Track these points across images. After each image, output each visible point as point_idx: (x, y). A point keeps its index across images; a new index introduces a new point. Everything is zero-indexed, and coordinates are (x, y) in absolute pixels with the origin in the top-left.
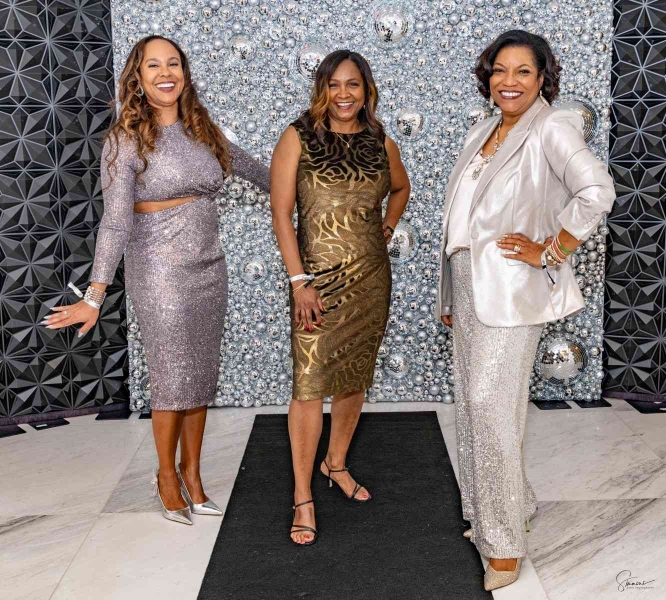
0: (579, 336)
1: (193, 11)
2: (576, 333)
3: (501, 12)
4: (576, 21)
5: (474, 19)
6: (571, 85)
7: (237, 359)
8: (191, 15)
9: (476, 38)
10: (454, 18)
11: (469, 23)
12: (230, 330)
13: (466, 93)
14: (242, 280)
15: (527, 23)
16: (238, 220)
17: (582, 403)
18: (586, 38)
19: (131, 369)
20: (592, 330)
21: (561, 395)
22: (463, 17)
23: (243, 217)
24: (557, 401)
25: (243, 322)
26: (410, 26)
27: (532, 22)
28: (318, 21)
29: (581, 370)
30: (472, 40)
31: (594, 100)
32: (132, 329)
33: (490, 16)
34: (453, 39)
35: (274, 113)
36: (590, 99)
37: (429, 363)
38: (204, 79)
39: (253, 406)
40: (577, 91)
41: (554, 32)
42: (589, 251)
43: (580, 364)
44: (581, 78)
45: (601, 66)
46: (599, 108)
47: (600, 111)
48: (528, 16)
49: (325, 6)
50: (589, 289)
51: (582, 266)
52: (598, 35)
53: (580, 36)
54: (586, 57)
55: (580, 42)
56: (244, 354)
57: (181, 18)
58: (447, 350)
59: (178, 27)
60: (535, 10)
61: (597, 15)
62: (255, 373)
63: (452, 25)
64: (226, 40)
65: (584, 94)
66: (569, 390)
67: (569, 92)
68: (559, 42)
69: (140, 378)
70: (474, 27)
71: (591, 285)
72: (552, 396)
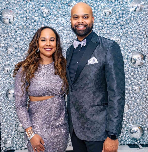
0: (141, 124)
1: (21, 27)
2: (140, 123)
3: (115, 26)
4: (138, 28)
5: (107, 28)
6: (137, 48)
8: (20, 28)
9: (107, 34)
10: (101, 28)
11: (105, 29)
15: (123, 29)
17: (143, 145)
18: (141, 33)
19: (1, 137)
20: (145, 122)
21: (136, 143)
22: (103, 28)
27: (124, 29)
28: (59, 29)
29: (142, 135)
30: (106, 34)
31: (144, 52)
32: (1, 125)
33: (111, 27)
34: (100, 34)
36: (143, 52)
38: (24, 47)
40: (139, 49)
41: (131, 32)
42: (144, 98)
43: (142, 133)
44: (140, 45)
45: (146, 42)
46: (146, 54)
47: (146, 55)
48: (123, 27)
49: (61, 25)
50: (144, 110)
51: (142, 103)
52: (144, 32)
53: (139, 33)
54: (141, 39)
55: (139, 35)
57: (17, 29)
59: (16, 32)
60: (125, 25)
61: (144, 27)
63: (100, 30)
64: (31, 35)
65: (141, 50)
66: (139, 141)
67: (136, 50)
68: (132, 35)
69: (4, 140)
70: (107, 30)
71: (144, 108)
72: (133, 143)
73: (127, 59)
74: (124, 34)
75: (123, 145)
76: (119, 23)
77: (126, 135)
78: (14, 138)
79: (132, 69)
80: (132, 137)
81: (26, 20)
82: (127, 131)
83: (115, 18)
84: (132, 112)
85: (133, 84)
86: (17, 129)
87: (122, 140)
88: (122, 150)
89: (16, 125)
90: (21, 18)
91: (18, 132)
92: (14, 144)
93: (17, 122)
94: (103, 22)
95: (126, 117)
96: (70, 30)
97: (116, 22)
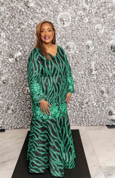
5: (89, 17)
7: (23, 115)
10: (83, 17)
12: (21, 107)
13: (87, 39)
14: (24, 93)
15: (104, 18)
16: (22, 77)
22: (86, 17)
23: (23, 76)
24: (113, 125)
25: (24, 105)
26: (70, 20)
30: (88, 23)
33: (93, 16)
34: (83, 23)
35: (31, 46)
37: (77, 115)
39: (28, 128)
48: (105, 16)
49: (45, 14)
56: (25, 114)
58: (82, 112)
59: (3, 22)
60: (107, 14)
62: (28, 119)
64: (17, 25)
70: (89, 20)
72: (112, 124)
73: (108, 47)
74: (105, 23)
75: (103, 125)
76: (100, 12)
77: (105, 117)
78: (5, 119)
79: (112, 56)
80: (111, 119)
81: (12, 11)
82: (106, 113)
83: (97, 8)
84: (111, 97)
85: (113, 70)
86: (6, 111)
87: (102, 122)
88: (101, 130)
89: (6, 107)
90: (7, 8)
91: (8, 114)
92: (4, 124)
93: (7, 105)
94: (85, 11)
95: (106, 101)
96: (53, 20)
97: (98, 11)
